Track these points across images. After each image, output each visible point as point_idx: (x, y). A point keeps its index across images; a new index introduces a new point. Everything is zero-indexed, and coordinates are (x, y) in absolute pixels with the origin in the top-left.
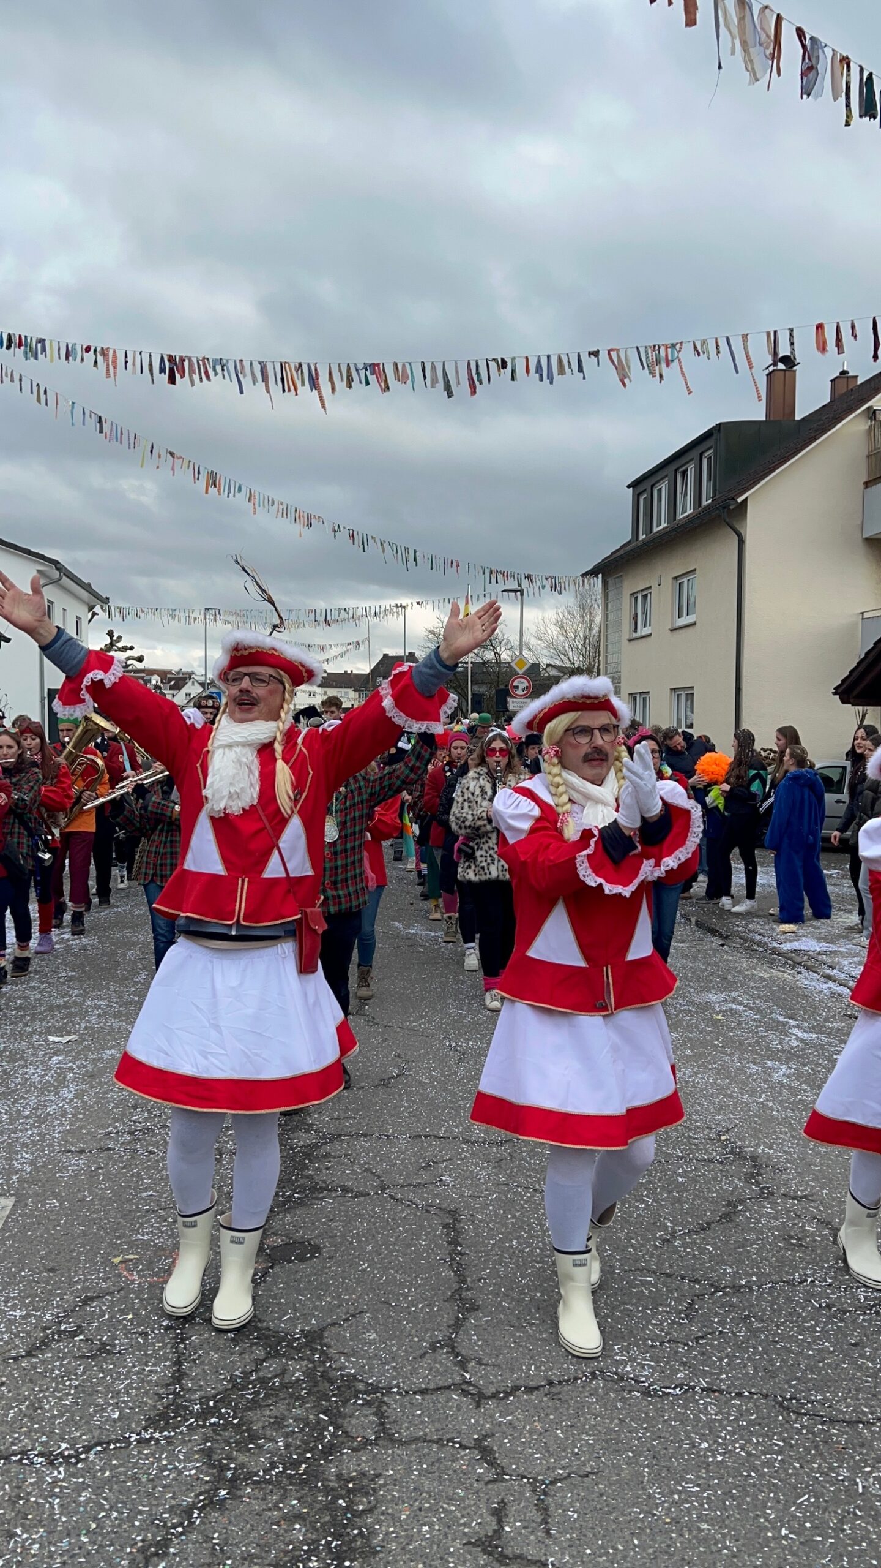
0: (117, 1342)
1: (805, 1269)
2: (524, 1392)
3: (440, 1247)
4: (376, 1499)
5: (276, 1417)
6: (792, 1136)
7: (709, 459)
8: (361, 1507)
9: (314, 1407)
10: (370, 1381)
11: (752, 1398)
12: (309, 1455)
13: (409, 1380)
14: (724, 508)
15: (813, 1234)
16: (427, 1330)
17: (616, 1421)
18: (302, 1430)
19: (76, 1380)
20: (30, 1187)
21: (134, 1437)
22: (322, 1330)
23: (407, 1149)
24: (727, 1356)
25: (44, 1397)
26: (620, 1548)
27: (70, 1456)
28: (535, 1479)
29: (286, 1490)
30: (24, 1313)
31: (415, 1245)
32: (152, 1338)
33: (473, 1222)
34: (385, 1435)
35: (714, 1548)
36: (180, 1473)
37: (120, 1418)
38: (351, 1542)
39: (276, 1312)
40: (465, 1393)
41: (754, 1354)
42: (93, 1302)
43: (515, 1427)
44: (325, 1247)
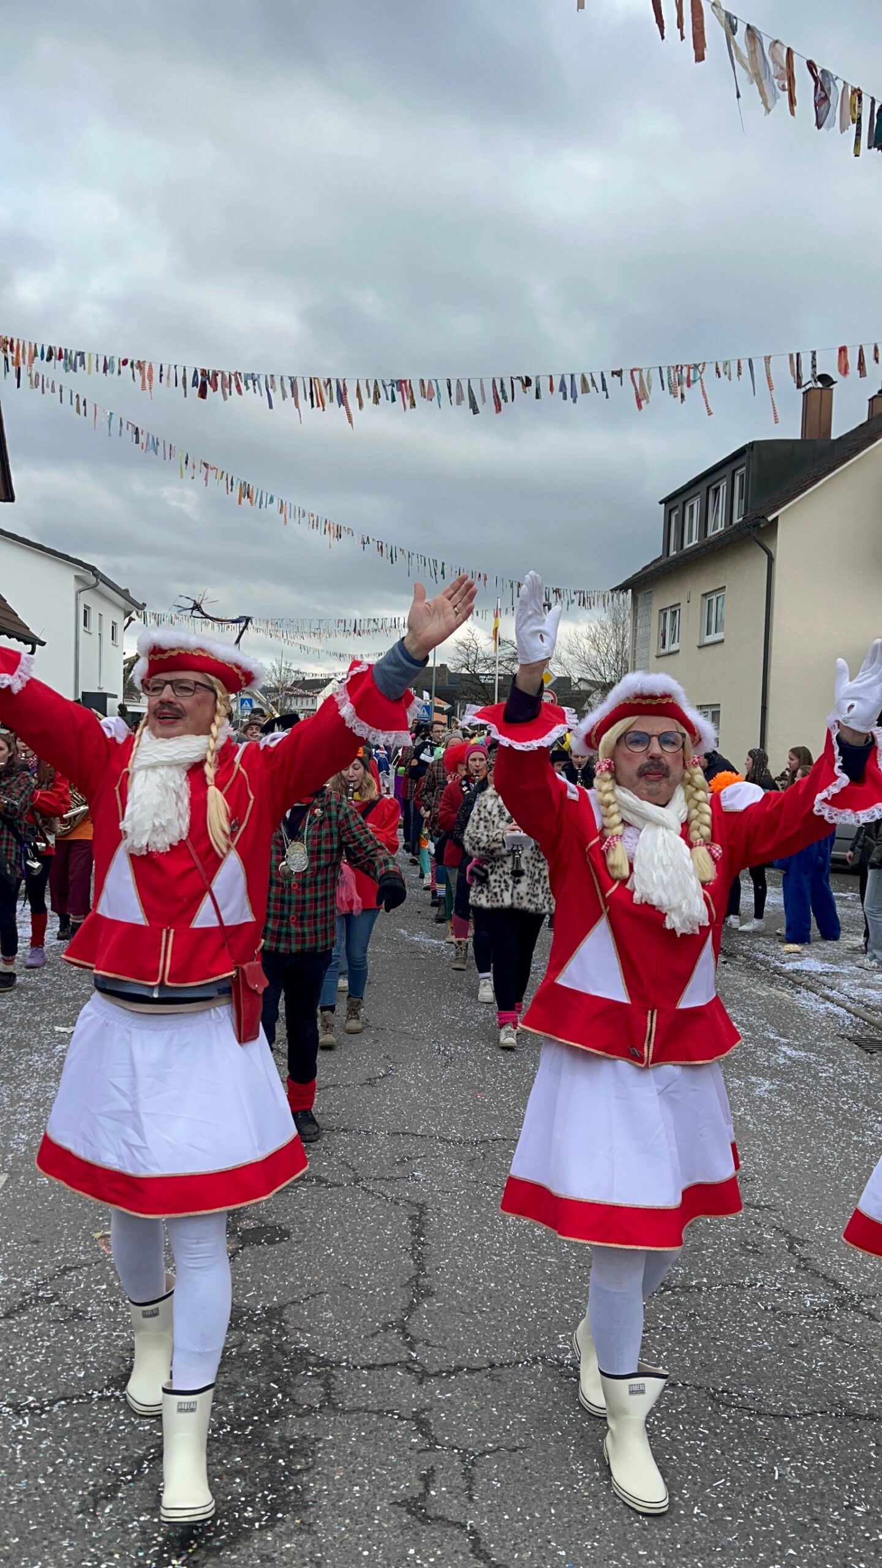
0: (90, 1309)
1: (757, 1273)
2: (466, 1373)
3: (404, 1237)
4: (314, 1462)
5: (229, 1384)
6: (765, 1149)
7: (742, 476)
8: (299, 1467)
9: (267, 1376)
10: (322, 1355)
11: (685, 1389)
12: (256, 1418)
13: (358, 1355)
14: (754, 526)
15: (770, 1242)
16: (381, 1313)
17: (551, 1403)
18: (252, 1396)
19: (48, 1341)
20: (23, 1166)
21: (96, 1394)
22: (283, 1307)
23: (384, 1146)
24: (667, 1350)
25: (18, 1354)
26: (537, 1515)
27: (36, 1408)
28: (466, 1451)
29: (231, 1448)
30: (6, 1279)
31: (380, 1234)
32: (123, 1307)
33: (439, 1215)
34: (330, 1404)
35: (626, 1522)
36: (135, 1428)
37: (84, 1378)
38: (285, 1496)
39: (241, 1290)
40: (410, 1370)
41: (693, 1349)
42: (71, 1272)
43: (453, 1403)
44: (295, 1231)
